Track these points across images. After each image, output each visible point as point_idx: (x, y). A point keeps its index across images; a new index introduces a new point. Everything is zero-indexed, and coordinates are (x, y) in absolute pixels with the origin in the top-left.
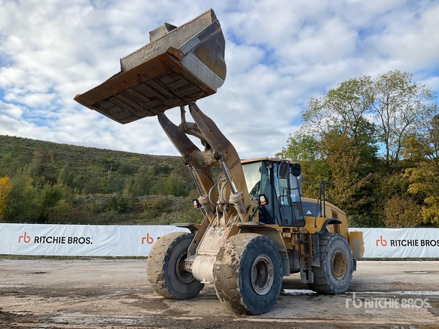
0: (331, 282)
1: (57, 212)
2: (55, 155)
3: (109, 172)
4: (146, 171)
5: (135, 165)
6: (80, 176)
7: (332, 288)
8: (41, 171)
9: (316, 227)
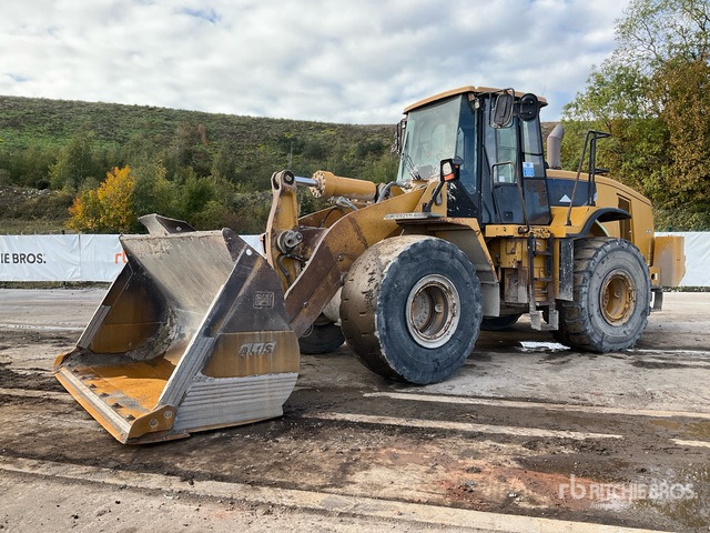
0: (596, 329)
1: (206, 220)
2: (208, 133)
3: (290, 156)
4: (342, 152)
5: (329, 144)
6: (245, 164)
7: (596, 339)
8: (187, 157)
9: (569, 224)
